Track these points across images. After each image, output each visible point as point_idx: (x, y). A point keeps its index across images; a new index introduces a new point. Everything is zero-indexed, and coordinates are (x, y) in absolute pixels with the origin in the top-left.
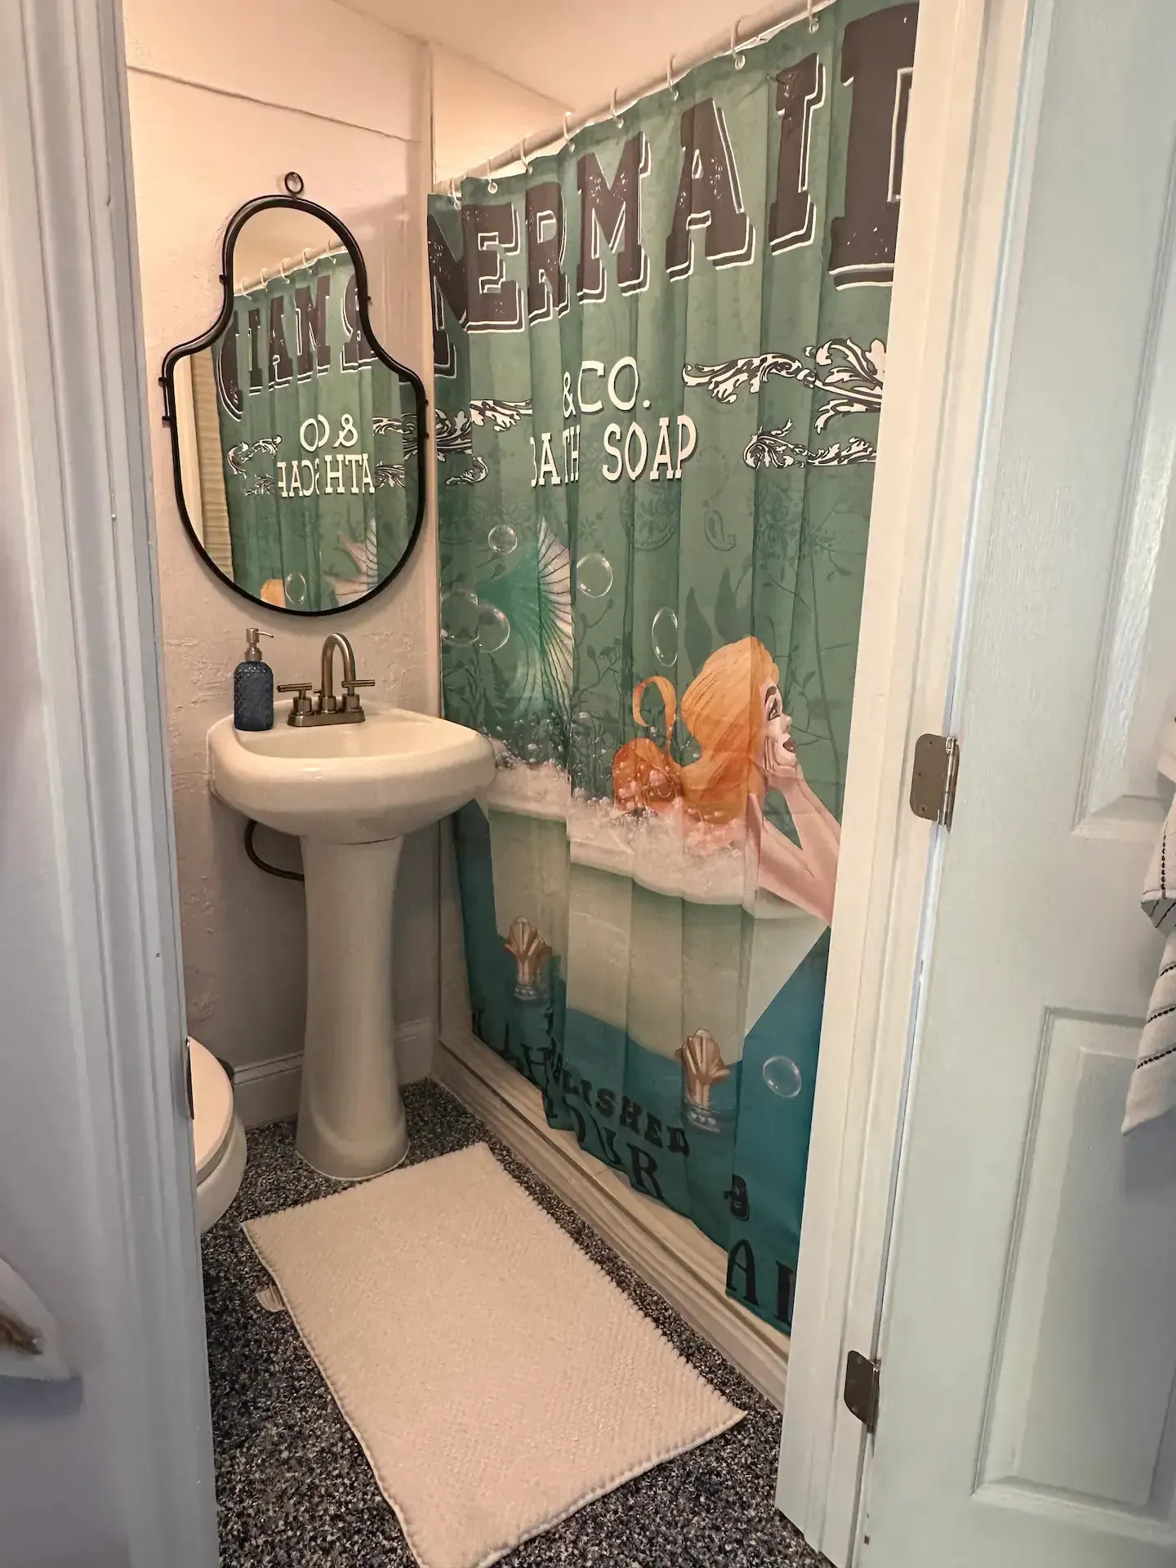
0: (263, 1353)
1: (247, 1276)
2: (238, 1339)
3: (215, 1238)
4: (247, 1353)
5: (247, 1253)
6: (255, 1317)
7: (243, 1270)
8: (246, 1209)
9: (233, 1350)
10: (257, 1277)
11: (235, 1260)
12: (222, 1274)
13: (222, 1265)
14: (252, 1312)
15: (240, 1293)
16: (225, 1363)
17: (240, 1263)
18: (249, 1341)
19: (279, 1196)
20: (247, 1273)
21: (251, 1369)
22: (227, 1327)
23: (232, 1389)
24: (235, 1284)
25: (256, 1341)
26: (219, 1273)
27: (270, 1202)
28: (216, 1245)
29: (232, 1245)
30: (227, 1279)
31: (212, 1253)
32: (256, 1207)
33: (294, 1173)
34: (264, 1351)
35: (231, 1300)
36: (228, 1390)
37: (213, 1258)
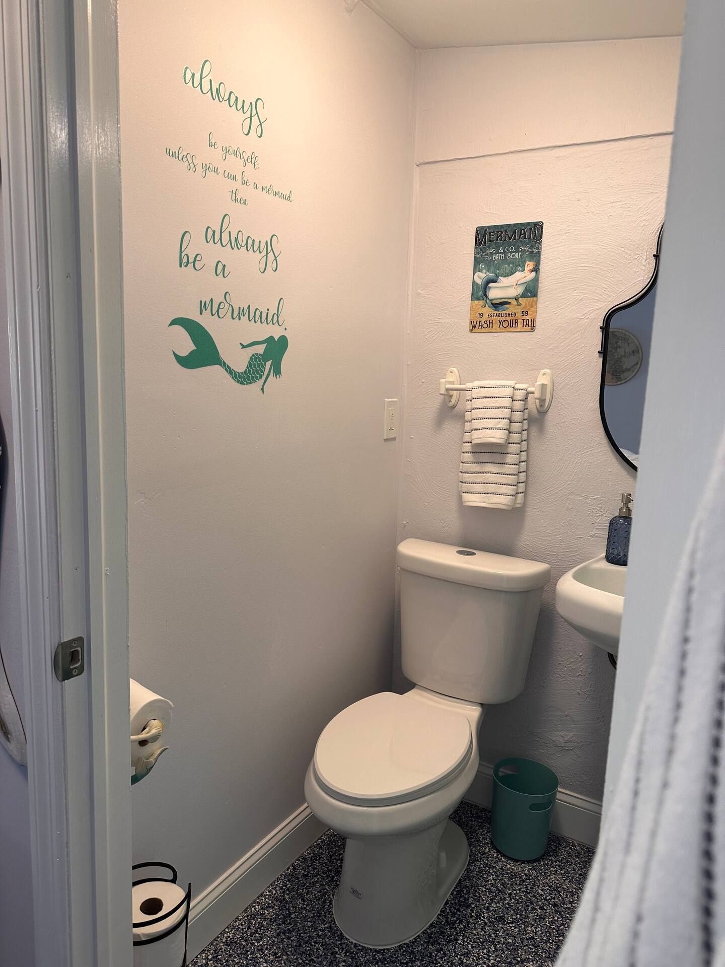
0: (439, 963)
1: (482, 918)
2: (439, 944)
3: (493, 885)
4: (433, 954)
5: (497, 907)
6: (459, 942)
7: (484, 913)
8: (526, 885)
9: (430, 947)
10: (486, 924)
11: (487, 905)
12: (473, 906)
13: (479, 901)
14: (461, 938)
15: (469, 923)
16: (420, 948)
17: (488, 909)
18: (442, 949)
19: (550, 894)
20: (484, 917)
21: (425, 963)
22: (442, 933)
23: (407, 963)
24: (472, 916)
25: (444, 954)
26: (473, 904)
27: (542, 893)
28: (490, 889)
29: (496, 896)
30: (472, 911)
31: (482, 891)
32: (532, 888)
33: (575, 888)
34: (441, 963)
35: (461, 922)
36: (405, 961)
37: (479, 894)
